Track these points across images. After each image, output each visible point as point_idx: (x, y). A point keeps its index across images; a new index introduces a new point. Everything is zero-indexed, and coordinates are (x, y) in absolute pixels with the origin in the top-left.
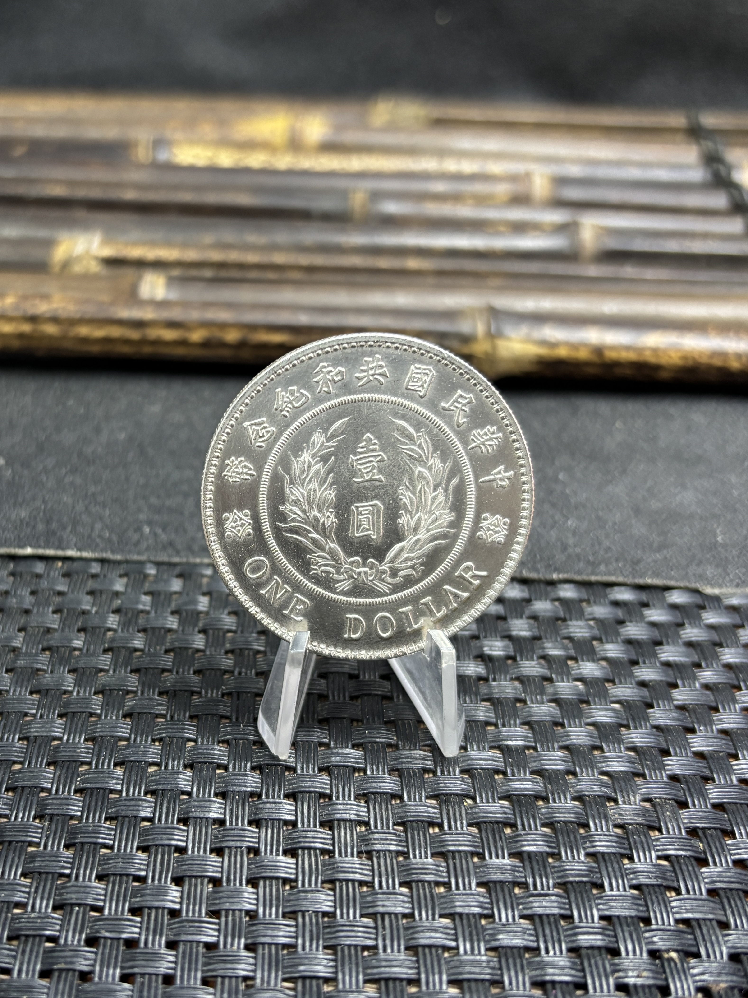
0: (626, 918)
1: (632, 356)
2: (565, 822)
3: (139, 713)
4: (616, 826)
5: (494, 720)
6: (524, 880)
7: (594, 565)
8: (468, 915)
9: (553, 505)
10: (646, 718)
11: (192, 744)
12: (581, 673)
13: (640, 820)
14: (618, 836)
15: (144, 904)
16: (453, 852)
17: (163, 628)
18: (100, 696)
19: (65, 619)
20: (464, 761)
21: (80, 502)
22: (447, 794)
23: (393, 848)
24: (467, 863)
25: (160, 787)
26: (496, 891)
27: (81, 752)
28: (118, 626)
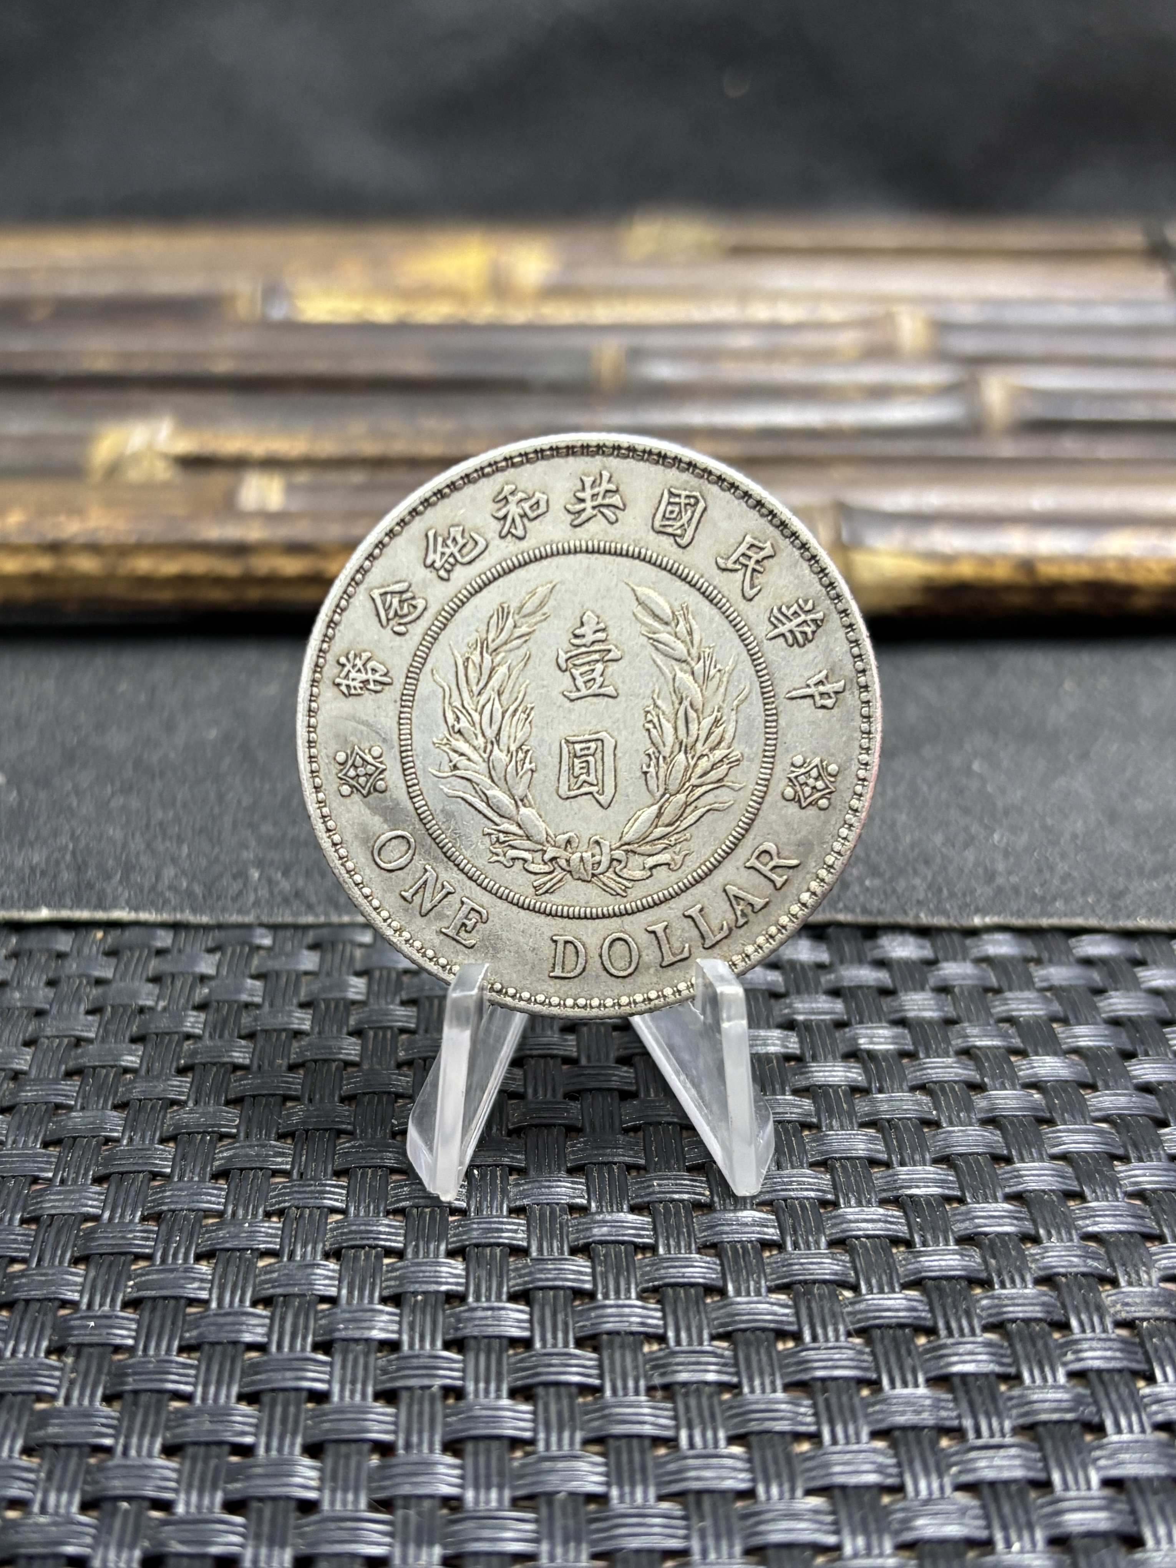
0: (1150, 1480)
1: (1085, 572)
2: (1027, 1321)
3: (241, 1170)
4: (1119, 1324)
5: (884, 1157)
6: (955, 1423)
7: (1044, 903)
8: (857, 1488)
9: (966, 811)
10: (1158, 1143)
11: (339, 1217)
12: (1035, 1075)
13: (1162, 1312)
14: (1122, 1340)
15: (253, 1492)
16: (823, 1380)
17: (285, 1030)
18: (172, 1145)
19: (108, 1023)
20: (834, 1225)
21: (138, 835)
22: (805, 1282)
23: (711, 1377)
24: (851, 1398)
25: (279, 1291)
26: (907, 1444)
27: (135, 1238)
28: (204, 1030)
